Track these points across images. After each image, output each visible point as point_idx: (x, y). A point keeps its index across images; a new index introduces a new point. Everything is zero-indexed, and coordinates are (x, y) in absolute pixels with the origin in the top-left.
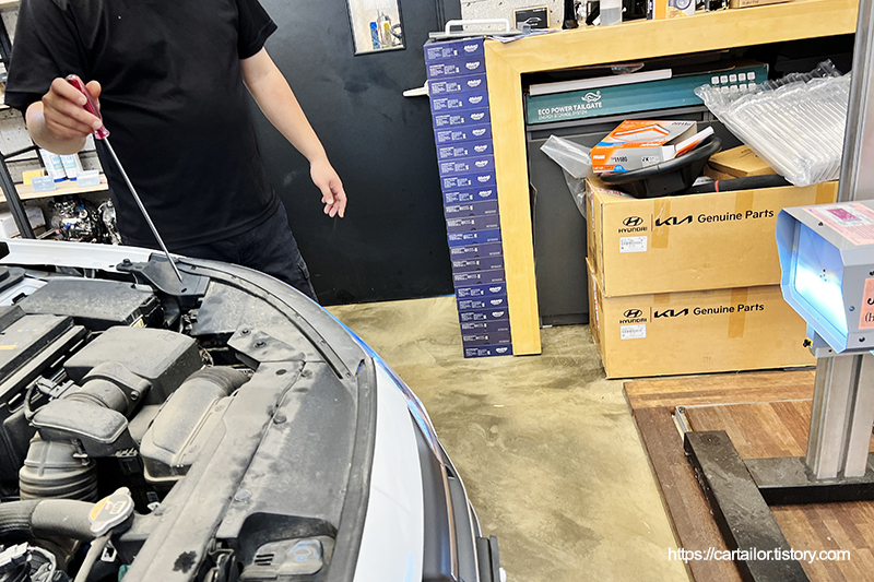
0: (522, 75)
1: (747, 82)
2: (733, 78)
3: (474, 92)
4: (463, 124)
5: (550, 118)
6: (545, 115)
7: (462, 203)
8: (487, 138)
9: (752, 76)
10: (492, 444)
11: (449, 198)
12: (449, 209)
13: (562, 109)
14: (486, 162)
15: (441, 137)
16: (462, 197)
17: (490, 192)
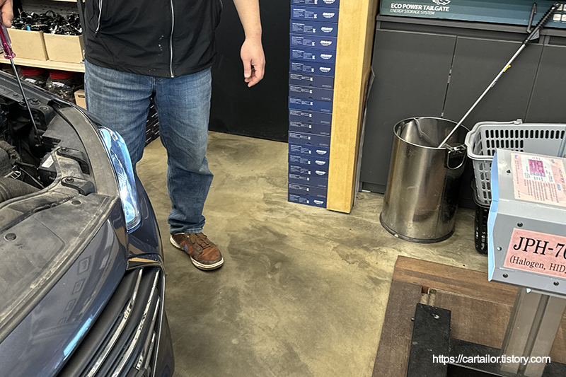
5: (400, 13)
6: (396, 8)
7: (305, 74)
10: (270, 277)
11: (294, 66)
12: (292, 76)
13: (412, 7)
14: (330, 43)
16: (305, 68)
17: (329, 69)
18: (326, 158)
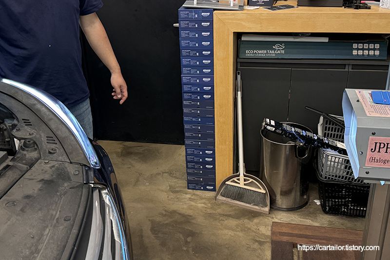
0: (234, 32)
1: (374, 50)
2: (366, 46)
3: (206, 39)
4: (197, 57)
5: (252, 56)
7: (193, 100)
9: (377, 46)
10: (185, 249)
11: (185, 96)
12: (185, 102)
13: (260, 52)
14: (209, 79)
15: (184, 61)
16: (193, 97)
17: (210, 96)
18: (213, 156)
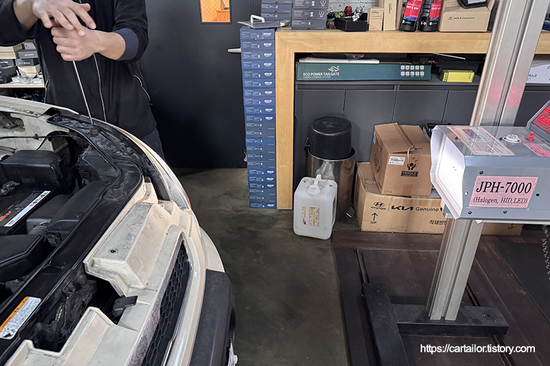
0: (295, 53)
1: (420, 71)
2: (412, 67)
3: (268, 60)
4: (259, 78)
5: (310, 78)
6: (307, 76)
7: (255, 122)
8: (273, 88)
9: (422, 67)
11: (248, 118)
12: (247, 125)
13: (317, 74)
14: (271, 101)
15: (246, 83)
16: (256, 119)
17: (272, 118)
18: (274, 175)
